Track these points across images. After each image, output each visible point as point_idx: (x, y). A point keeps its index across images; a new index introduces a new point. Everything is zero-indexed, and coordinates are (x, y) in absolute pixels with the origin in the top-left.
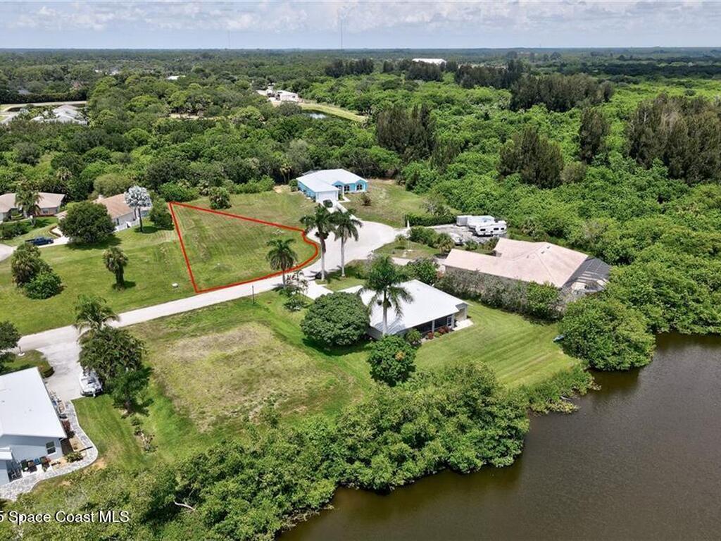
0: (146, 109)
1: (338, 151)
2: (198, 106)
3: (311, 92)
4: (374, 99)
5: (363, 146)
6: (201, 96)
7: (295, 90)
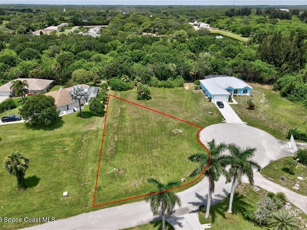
0: (130, 29)
1: (231, 62)
2: (157, 29)
3: (216, 23)
4: (252, 28)
5: (249, 60)
6: (159, 24)
7: (208, 22)
